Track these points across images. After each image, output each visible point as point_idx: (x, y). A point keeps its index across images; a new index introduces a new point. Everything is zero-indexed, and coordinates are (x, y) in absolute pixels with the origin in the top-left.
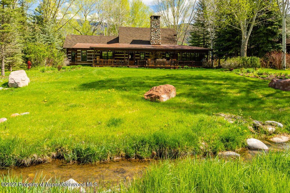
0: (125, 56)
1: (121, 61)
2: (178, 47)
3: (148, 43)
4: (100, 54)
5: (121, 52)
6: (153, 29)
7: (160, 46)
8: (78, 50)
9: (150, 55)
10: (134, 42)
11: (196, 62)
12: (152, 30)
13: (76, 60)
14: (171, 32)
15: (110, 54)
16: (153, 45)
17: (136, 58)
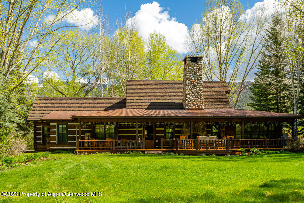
0: (137, 132)
1: (130, 141)
2: (236, 112)
3: (180, 106)
4: (91, 129)
5: (129, 125)
6: (190, 80)
7: (202, 111)
8: (51, 124)
9: (184, 130)
10: (153, 106)
11: (272, 141)
12: (187, 83)
13: (48, 142)
14: (221, 86)
15: (110, 128)
16: (190, 111)
17: (157, 135)
